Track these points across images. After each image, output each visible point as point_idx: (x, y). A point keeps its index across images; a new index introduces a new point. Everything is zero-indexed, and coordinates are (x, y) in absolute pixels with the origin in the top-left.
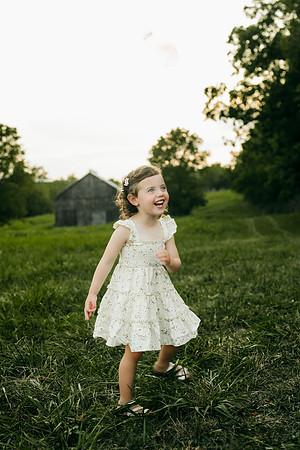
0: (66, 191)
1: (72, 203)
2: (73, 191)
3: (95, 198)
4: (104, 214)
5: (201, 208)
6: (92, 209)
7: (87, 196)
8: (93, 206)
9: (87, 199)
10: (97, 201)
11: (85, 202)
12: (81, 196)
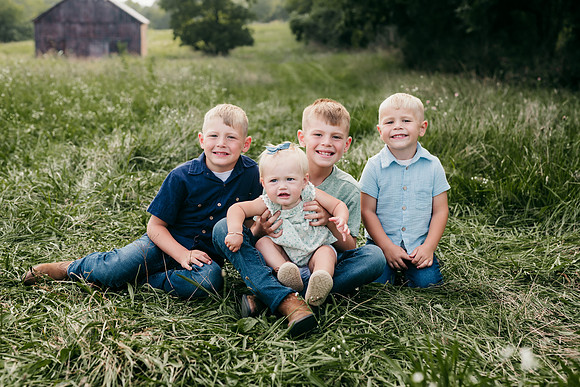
0: (51, 10)
1: (60, 28)
2: (62, 12)
3: (94, 24)
4: (107, 47)
5: (247, 49)
6: (89, 38)
7: (82, 20)
8: (92, 35)
9: (82, 24)
10: (97, 28)
11: (79, 28)
12: (75, 20)
